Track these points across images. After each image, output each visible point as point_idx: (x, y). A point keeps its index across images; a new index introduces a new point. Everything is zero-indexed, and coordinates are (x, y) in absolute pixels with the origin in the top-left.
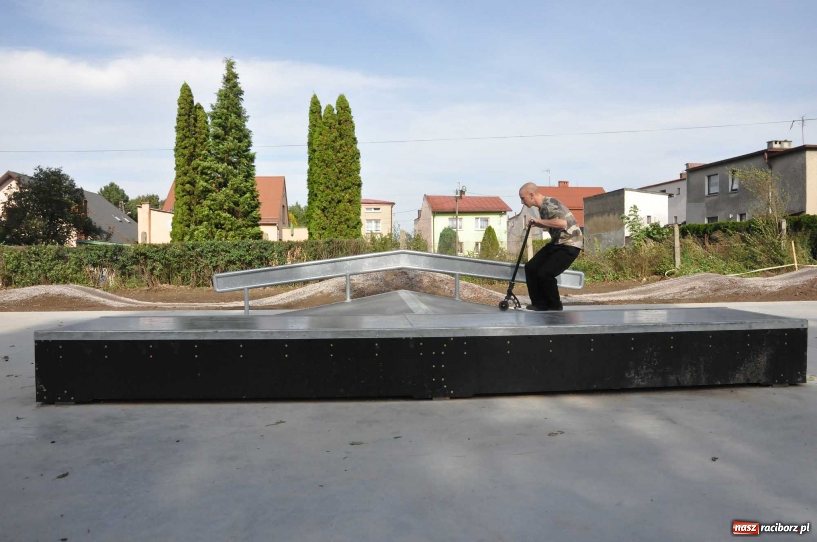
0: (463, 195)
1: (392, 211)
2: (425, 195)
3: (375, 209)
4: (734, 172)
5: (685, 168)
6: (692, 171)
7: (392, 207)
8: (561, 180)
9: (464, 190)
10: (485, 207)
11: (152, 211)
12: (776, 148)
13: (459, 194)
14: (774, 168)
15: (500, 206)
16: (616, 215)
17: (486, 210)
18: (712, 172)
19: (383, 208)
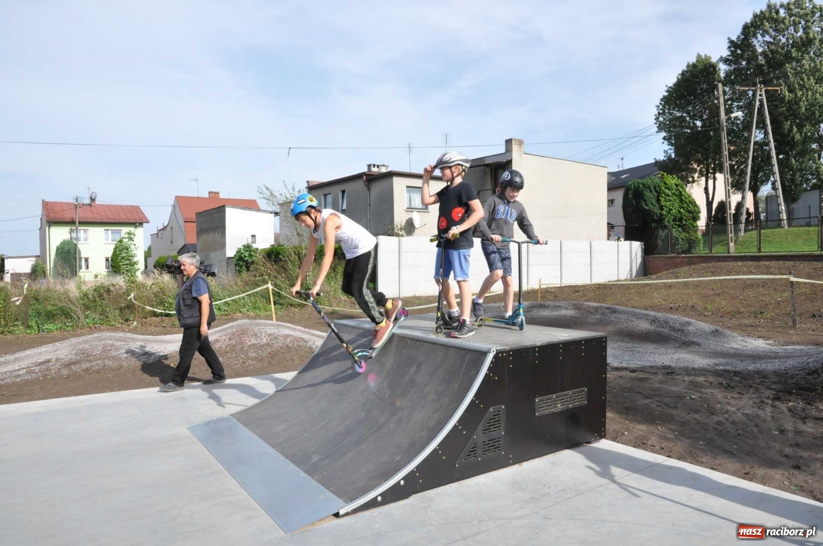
0: (93, 203)
2: (43, 201)
4: (343, 192)
6: (312, 188)
8: (210, 191)
9: (94, 197)
10: (116, 217)
12: (374, 172)
13: (88, 201)
14: (372, 190)
15: (137, 217)
16: (220, 234)
17: (117, 221)
18: (326, 190)
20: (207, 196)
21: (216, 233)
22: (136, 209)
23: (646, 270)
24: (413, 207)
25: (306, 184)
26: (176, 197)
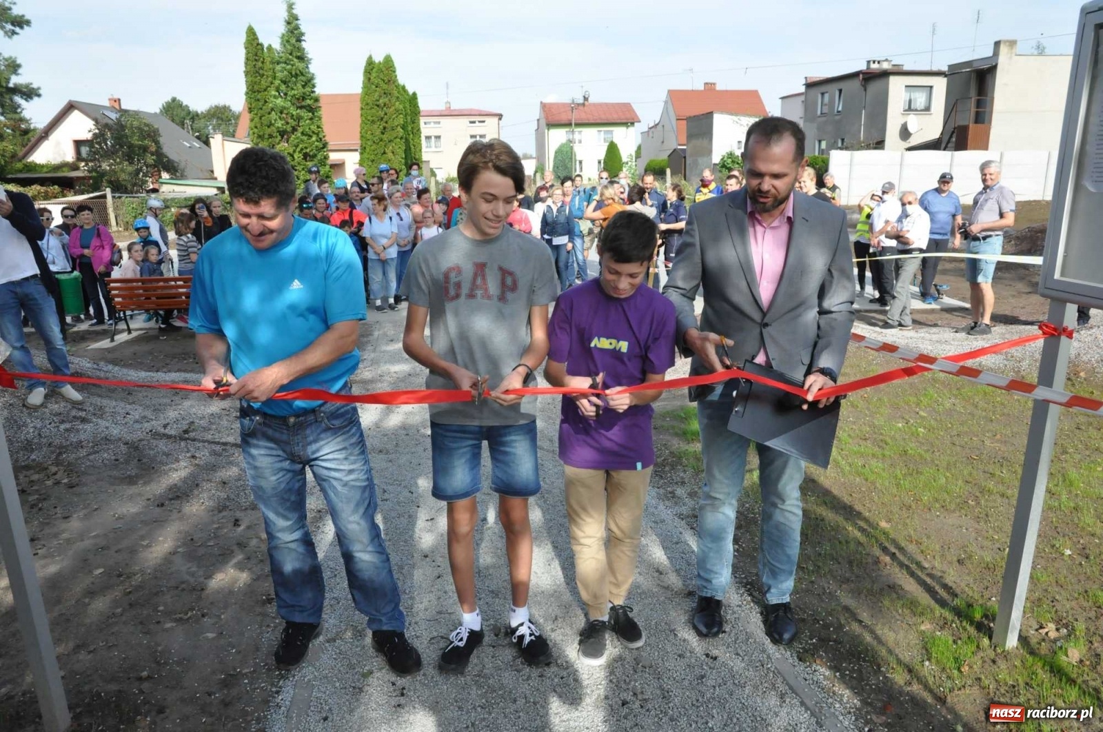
0: (586, 102)
1: (499, 124)
2: (541, 103)
3: (480, 122)
4: (840, 91)
6: (810, 85)
7: (499, 119)
8: (706, 81)
9: (588, 96)
10: (610, 116)
11: (225, 142)
12: (873, 69)
13: (581, 101)
14: (868, 91)
15: (628, 115)
16: (708, 139)
17: (610, 122)
18: (825, 88)
19: (488, 120)
20: (702, 88)
21: (704, 138)
22: (627, 107)
24: (912, 108)
25: (805, 80)
26: (669, 91)
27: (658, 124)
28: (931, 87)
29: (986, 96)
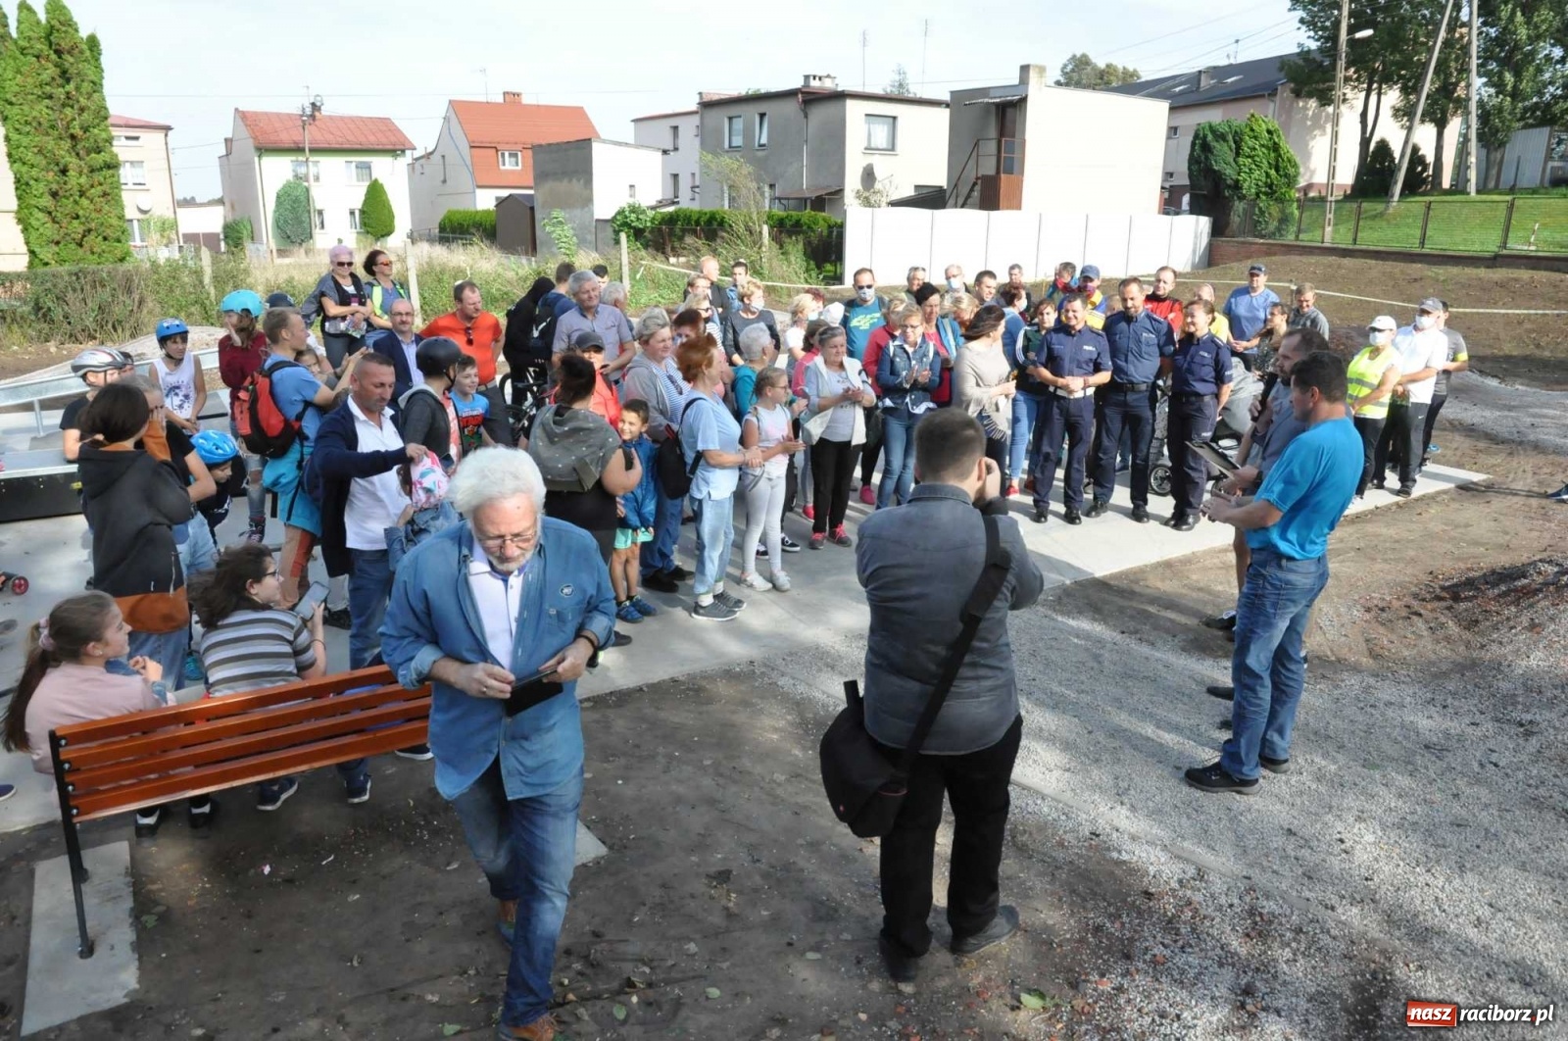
0: (317, 114)
1: (166, 144)
2: (236, 109)
3: (127, 138)
4: (762, 116)
5: (697, 99)
6: (707, 105)
7: (166, 135)
8: (507, 90)
9: (318, 104)
10: (363, 139)
12: (814, 88)
13: (309, 111)
14: (809, 117)
15: (393, 139)
16: (582, 182)
17: (364, 147)
18: (734, 110)
19: (146, 136)
20: (500, 99)
21: (574, 180)
22: (387, 125)
23: (1211, 258)
24: (873, 146)
25: (698, 97)
26: (450, 102)
27: (431, 153)
28: (895, 118)
29: (1013, 136)
